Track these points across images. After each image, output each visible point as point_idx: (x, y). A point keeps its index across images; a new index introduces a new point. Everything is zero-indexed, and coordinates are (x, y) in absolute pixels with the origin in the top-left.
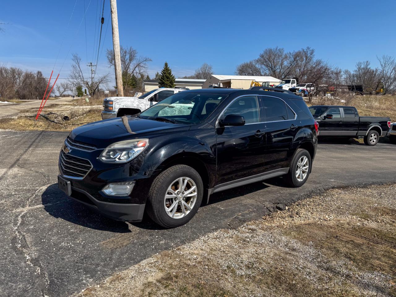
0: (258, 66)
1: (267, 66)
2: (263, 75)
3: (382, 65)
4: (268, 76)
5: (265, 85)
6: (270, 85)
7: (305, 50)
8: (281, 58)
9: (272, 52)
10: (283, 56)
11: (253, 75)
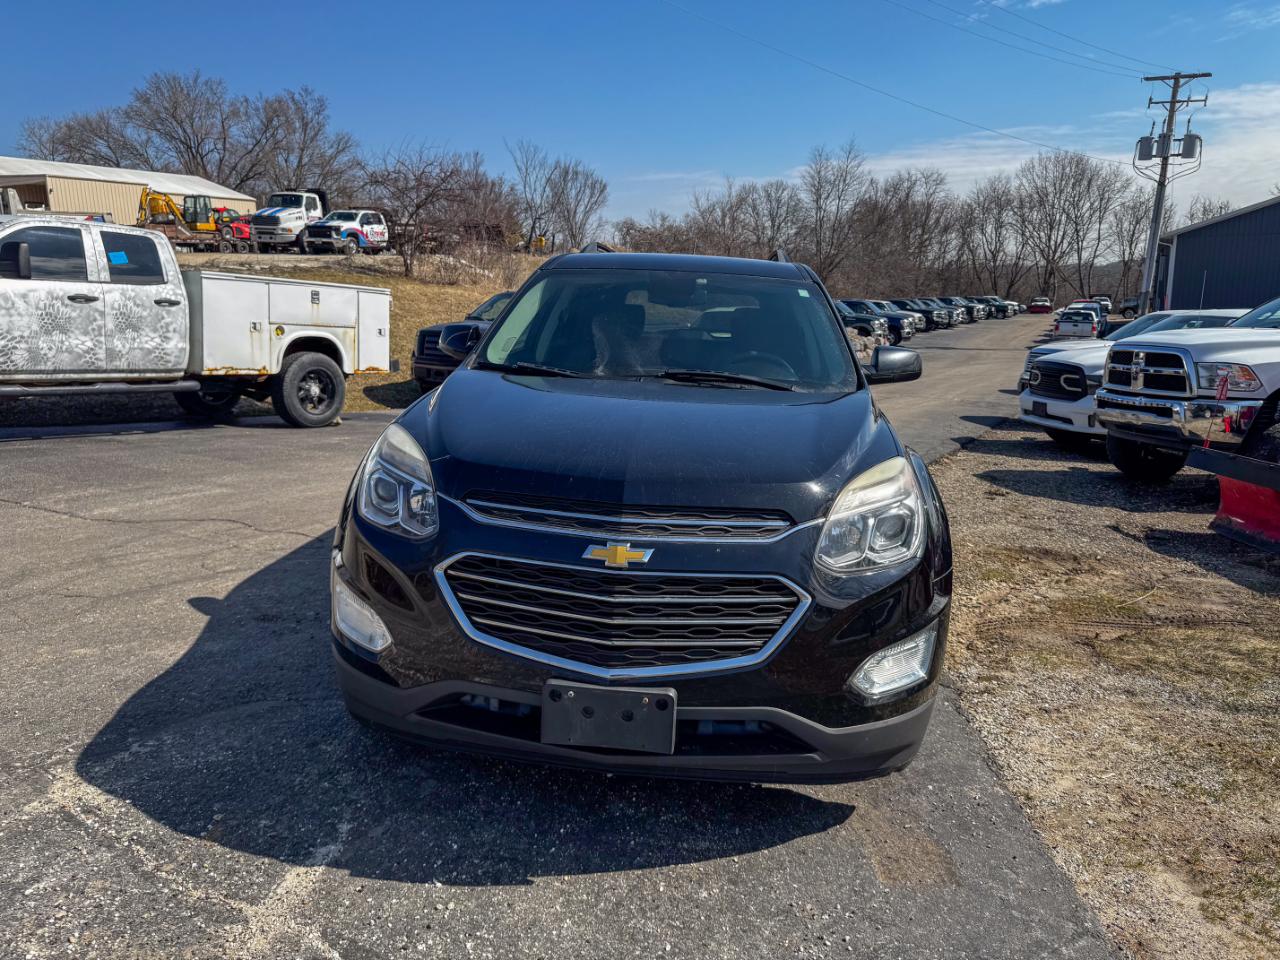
0: (134, 133)
1: (170, 137)
2: (159, 167)
3: (519, 169)
4: (178, 172)
5: (195, 208)
6: (213, 207)
7: (297, 96)
8: (218, 115)
9: (182, 89)
10: (226, 109)
11: (118, 165)
